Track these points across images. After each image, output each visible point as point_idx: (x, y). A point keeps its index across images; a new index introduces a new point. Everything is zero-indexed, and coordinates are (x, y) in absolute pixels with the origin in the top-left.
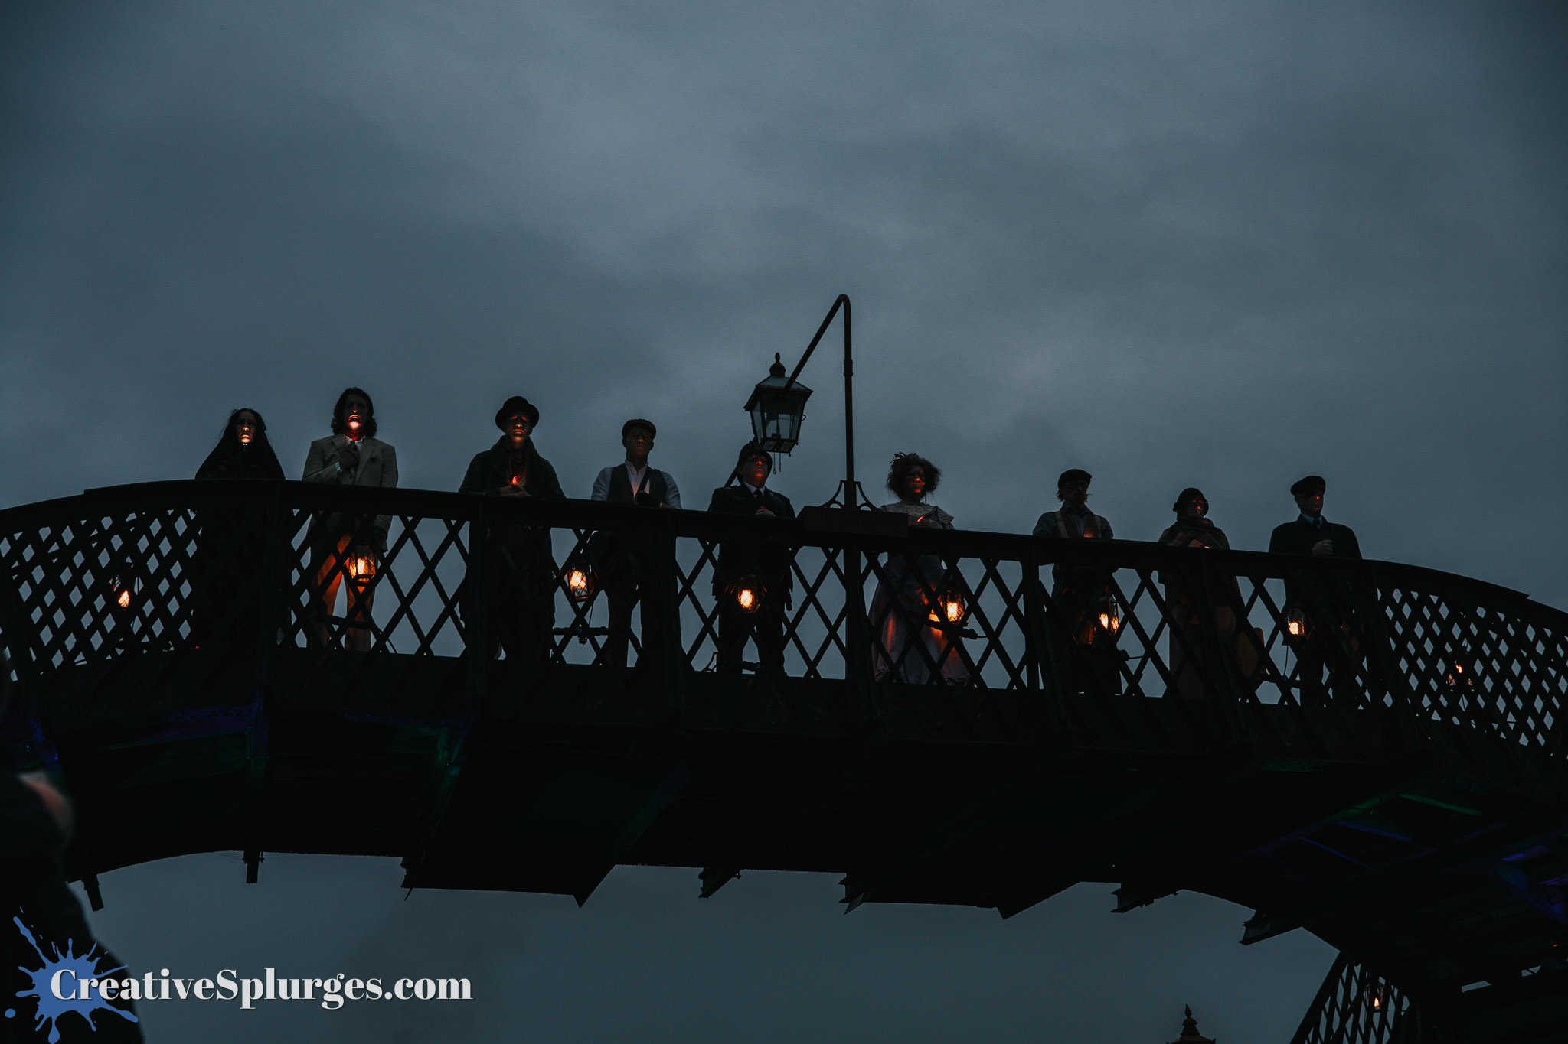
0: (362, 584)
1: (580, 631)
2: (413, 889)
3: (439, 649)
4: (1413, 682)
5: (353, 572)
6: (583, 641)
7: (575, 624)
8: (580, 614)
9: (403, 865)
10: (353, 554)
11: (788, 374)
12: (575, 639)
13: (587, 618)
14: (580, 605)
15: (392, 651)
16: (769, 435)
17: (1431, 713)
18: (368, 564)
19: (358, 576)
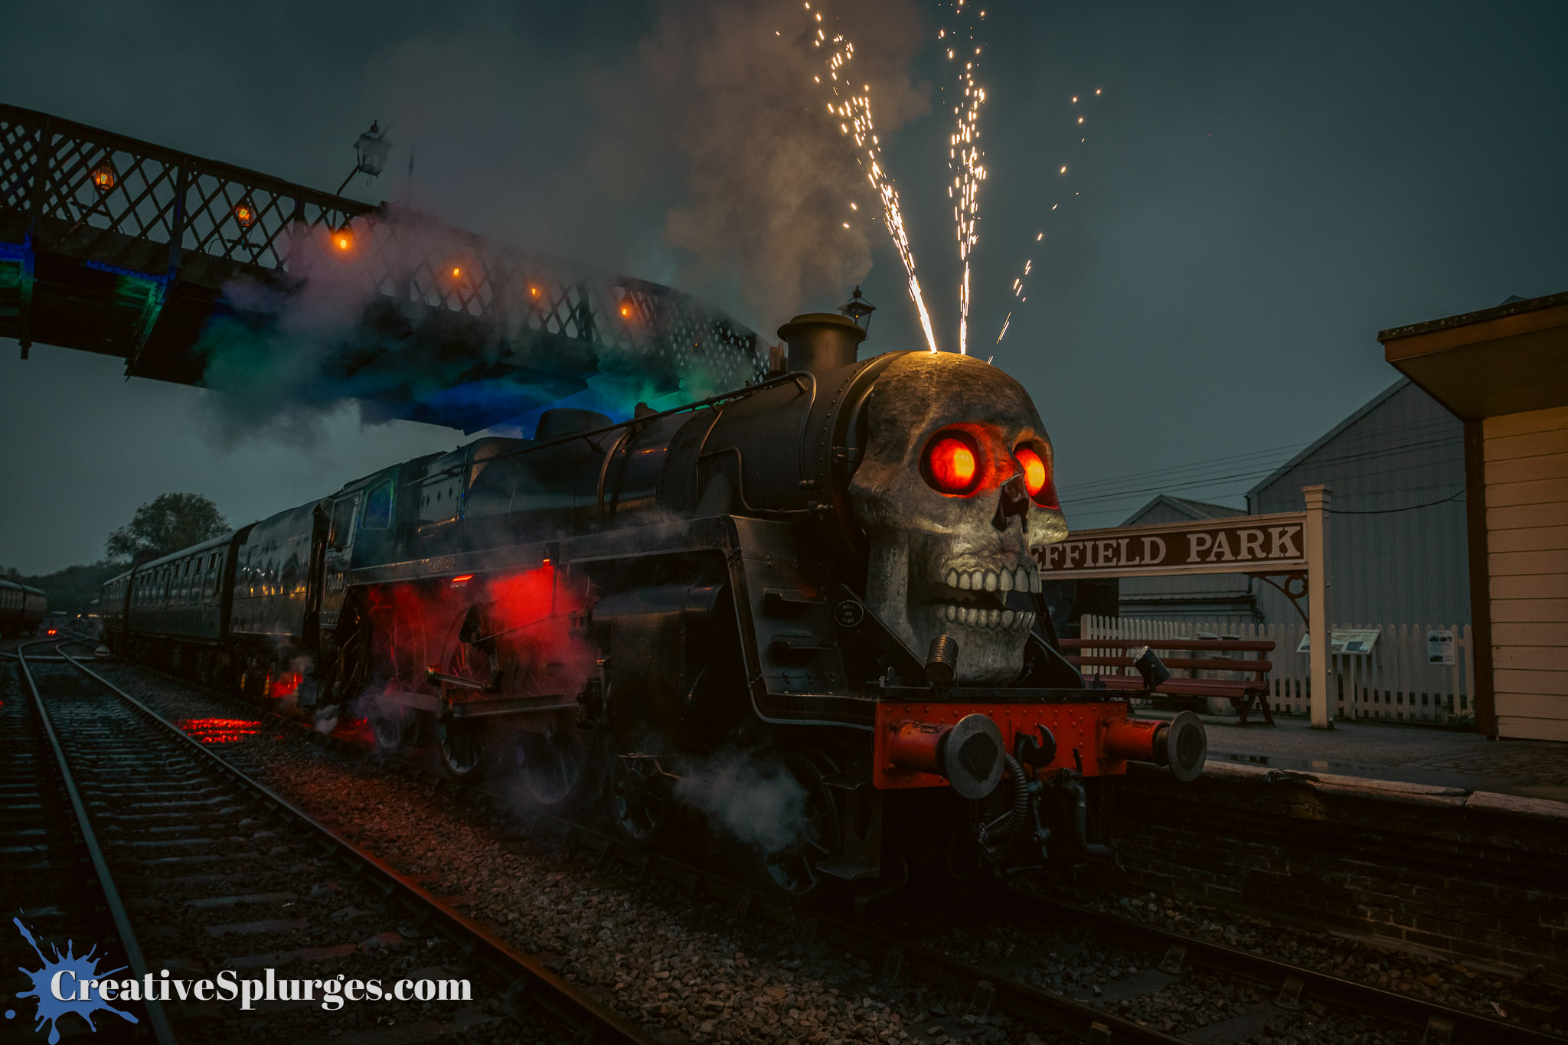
0: (103, 189)
1: (243, 243)
2: (131, 377)
3: (152, 236)
4: (675, 346)
5: (98, 180)
6: (244, 249)
7: (240, 239)
8: (244, 234)
9: (126, 363)
10: (99, 170)
11: (381, 132)
12: (240, 247)
13: (248, 236)
14: (244, 229)
15: (121, 232)
16: (366, 163)
17: (680, 362)
18: (109, 179)
19: (101, 184)
